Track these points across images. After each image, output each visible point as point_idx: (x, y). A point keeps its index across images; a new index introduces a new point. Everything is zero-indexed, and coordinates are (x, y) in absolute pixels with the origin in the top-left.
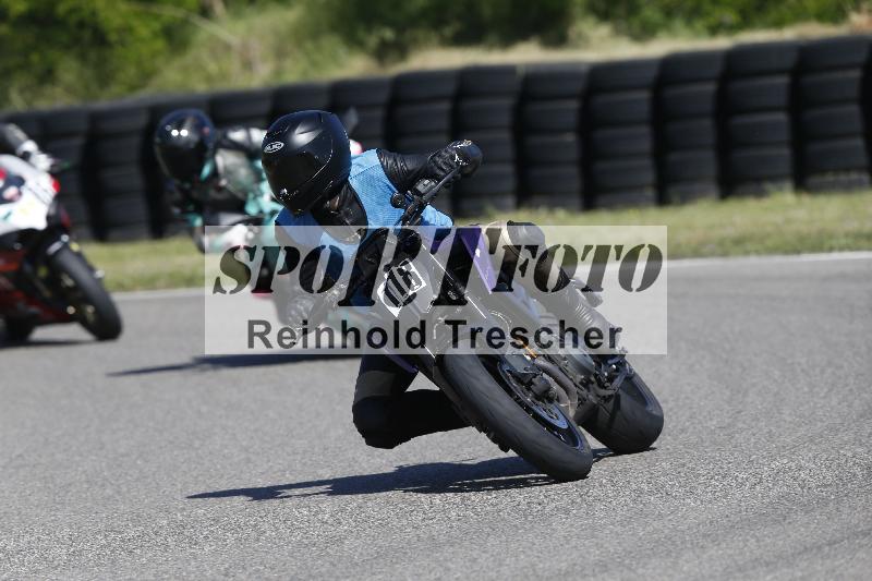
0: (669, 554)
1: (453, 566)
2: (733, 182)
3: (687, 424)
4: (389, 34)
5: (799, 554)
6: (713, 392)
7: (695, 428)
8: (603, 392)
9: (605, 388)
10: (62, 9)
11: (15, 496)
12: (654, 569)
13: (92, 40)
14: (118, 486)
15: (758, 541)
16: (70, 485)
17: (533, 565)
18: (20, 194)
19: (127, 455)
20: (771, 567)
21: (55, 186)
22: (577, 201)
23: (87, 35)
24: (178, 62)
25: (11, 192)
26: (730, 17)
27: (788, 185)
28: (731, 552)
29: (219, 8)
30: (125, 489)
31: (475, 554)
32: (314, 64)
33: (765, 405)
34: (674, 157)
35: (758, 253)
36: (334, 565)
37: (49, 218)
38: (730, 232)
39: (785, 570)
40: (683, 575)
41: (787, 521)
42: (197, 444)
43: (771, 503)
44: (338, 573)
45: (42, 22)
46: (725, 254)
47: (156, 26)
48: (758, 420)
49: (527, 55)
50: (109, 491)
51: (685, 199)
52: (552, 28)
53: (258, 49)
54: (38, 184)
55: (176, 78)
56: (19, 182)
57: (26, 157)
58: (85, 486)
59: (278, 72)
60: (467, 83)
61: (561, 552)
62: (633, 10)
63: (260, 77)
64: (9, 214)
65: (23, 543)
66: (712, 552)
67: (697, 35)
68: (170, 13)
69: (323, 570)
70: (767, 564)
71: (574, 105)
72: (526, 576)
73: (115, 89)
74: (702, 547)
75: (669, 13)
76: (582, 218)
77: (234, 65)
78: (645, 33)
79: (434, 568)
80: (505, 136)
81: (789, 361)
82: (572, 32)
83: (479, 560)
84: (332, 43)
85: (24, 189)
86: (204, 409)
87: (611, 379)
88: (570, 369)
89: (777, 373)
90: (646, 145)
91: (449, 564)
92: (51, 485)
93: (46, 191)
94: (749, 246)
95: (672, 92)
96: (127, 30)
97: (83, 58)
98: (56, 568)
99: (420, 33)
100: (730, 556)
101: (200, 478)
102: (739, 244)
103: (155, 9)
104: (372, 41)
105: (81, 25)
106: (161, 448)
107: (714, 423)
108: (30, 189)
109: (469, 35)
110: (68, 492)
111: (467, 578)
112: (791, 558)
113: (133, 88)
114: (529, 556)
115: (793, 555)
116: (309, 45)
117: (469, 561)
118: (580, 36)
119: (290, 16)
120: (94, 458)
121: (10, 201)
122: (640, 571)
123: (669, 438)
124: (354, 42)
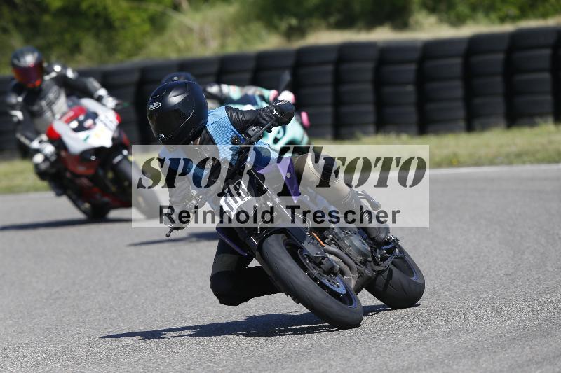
0: (473, 356)
1: (334, 363)
2: (515, 117)
3: (486, 272)
4: (294, 22)
5: (558, 356)
6: (502, 252)
7: (490, 275)
8: (377, 268)
9: (379, 265)
10: (84, 6)
11: (54, 317)
12: (464, 366)
13: (104, 25)
14: (120, 311)
15: (531, 348)
16: (89, 310)
17: (386, 363)
18: (95, 124)
19: (126, 291)
20: (539, 365)
21: (118, 118)
22: (415, 129)
23: (100, 22)
24: (158, 40)
25: (89, 123)
26: (513, 11)
27: (551, 119)
28: (514, 355)
29: (185, 5)
30: (124, 313)
31: (348, 356)
32: (246, 41)
33: (536, 260)
34: (478, 101)
35: (531, 162)
36: (258, 363)
37: (113, 139)
38: (514, 149)
39: (548, 367)
40: (482, 370)
41: (550, 335)
42: (170, 284)
43: (539, 323)
44: (260, 368)
45: (72, 13)
46: (510, 163)
47: (145, 16)
48: (531, 270)
49: (383, 35)
50: (114, 315)
51: (485, 128)
52: (398, 18)
53: (211, 31)
54: (107, 117)
55: (158, 50)
56: (94, 116)
57: (99, 99)
58: (99, 311)
59: (223, 46)
60: (344, 53)
61: (404, 355)
62: (451, 6)
63: (212, 49)
64: (88, 137)
65: (59, 348)
66: (502, 355)
67: (493, 23)
68: (153, 8)
69: (251, 365)
70: (537, 363)
71: (413, 67)
72: (382, 370)
73: (119, 56)
74: (495, 352)
75: (474, 8)
76: (419, 140)
77: (194, 42)
78: (459, 21)
79: (322, 365)
80: (369, 87)
81: (551, 232)
82: (412, 20)
83: (351, 360)
84: (257, 27)
85: (97, 121)
86: (175, 262)
87: (384, 259)
88: (353, 253)
89: (543, 241)
90: (459, 93)
91: (332, 362)
92: (77, 311)
93: (111, 122)
94: (526, 158)
95: (476, 59)
96: (127, 19)
97: (97, 36)
98: (80, 364)
99: (314, 21)
100: (513, 358)
101: (172, 307)
102: (519, 157)
103: (144, 5)
104: (283, 26)
105: (97, 15)
106: (147, 287)
107: (503, 272)
108: (101, 121)
109: (346, 23)
110: (87, 315)
111: (344, 371)
112: (552, 359)
113: (130, 55)
114: (383, 357)
115: (554, 357)
116: (242, 28)
117: (345, 360)
118: (417, 23)
119: (231, 10)
120: (104, 293)
121: (89, 129)
122: (455, 367)
123: (474, 281)
124: (271, 26)
